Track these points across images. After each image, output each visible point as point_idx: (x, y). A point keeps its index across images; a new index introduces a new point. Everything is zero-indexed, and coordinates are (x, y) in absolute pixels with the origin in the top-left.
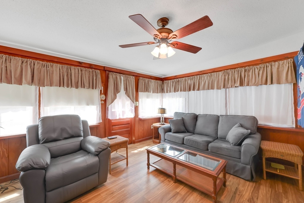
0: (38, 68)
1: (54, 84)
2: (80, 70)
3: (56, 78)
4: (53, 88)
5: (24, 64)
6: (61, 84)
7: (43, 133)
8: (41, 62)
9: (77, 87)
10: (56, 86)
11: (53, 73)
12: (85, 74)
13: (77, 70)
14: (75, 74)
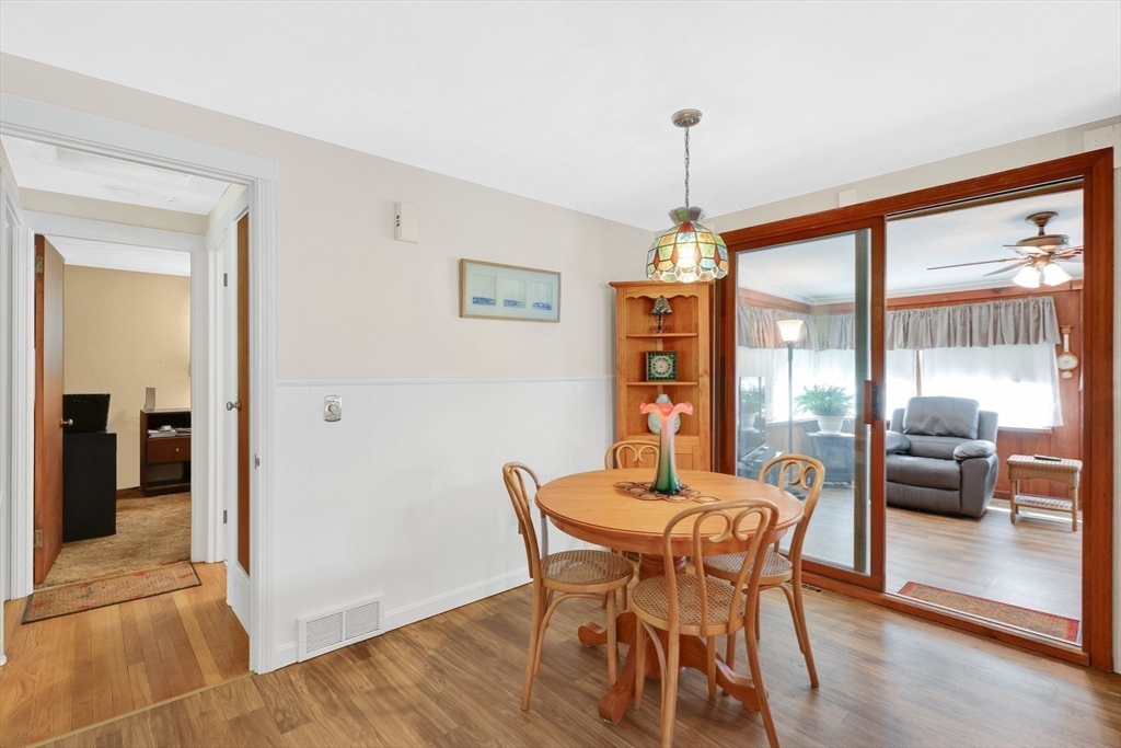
0: (914, 322)
1: (938, 343)
2: (992, 308)
3: (941, 333)
4: (937, 350)
5: (896, 319)
6: (950, 341)
7: (909, 419)
8: (919, 310)
9: (985, 344)
10: (941, 346)
11: (936, 325)
12: (1006, 314)
13: (985, 309)
14: (980, 318)
